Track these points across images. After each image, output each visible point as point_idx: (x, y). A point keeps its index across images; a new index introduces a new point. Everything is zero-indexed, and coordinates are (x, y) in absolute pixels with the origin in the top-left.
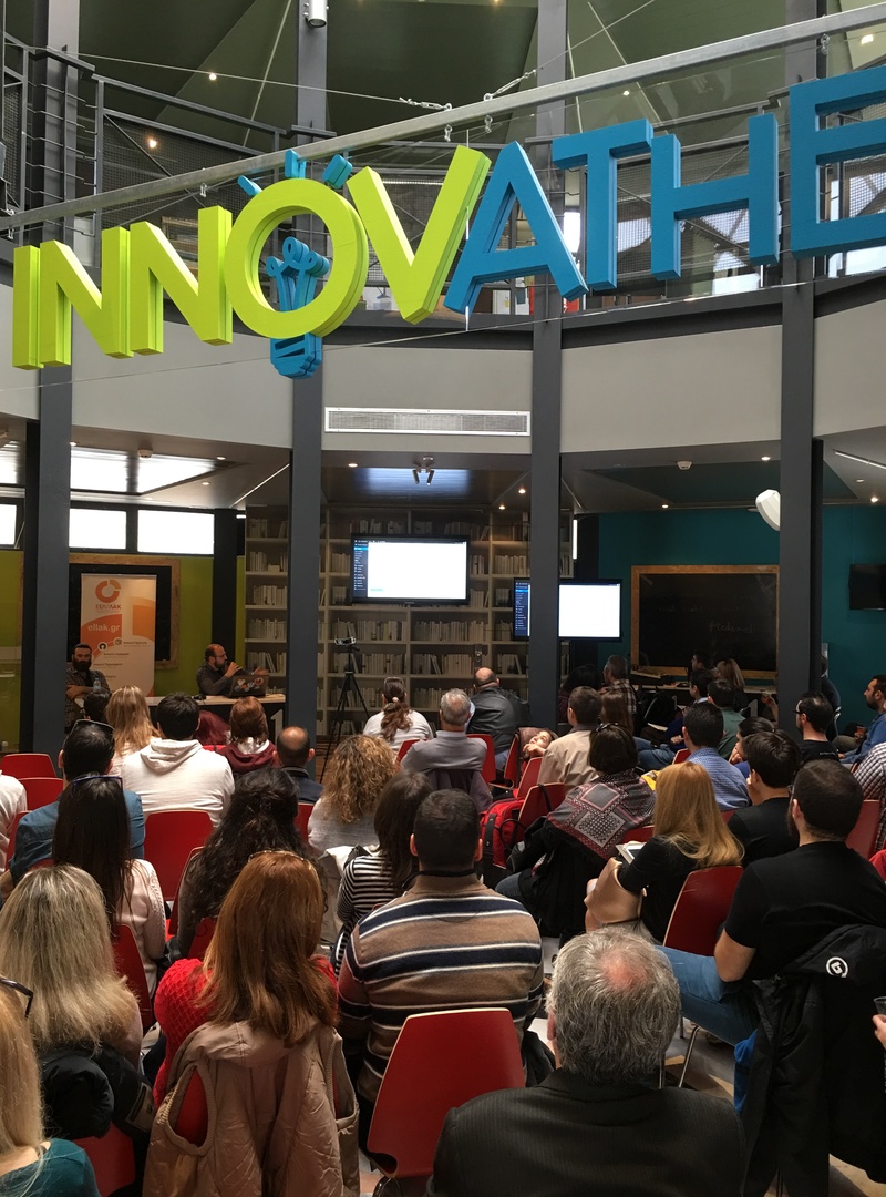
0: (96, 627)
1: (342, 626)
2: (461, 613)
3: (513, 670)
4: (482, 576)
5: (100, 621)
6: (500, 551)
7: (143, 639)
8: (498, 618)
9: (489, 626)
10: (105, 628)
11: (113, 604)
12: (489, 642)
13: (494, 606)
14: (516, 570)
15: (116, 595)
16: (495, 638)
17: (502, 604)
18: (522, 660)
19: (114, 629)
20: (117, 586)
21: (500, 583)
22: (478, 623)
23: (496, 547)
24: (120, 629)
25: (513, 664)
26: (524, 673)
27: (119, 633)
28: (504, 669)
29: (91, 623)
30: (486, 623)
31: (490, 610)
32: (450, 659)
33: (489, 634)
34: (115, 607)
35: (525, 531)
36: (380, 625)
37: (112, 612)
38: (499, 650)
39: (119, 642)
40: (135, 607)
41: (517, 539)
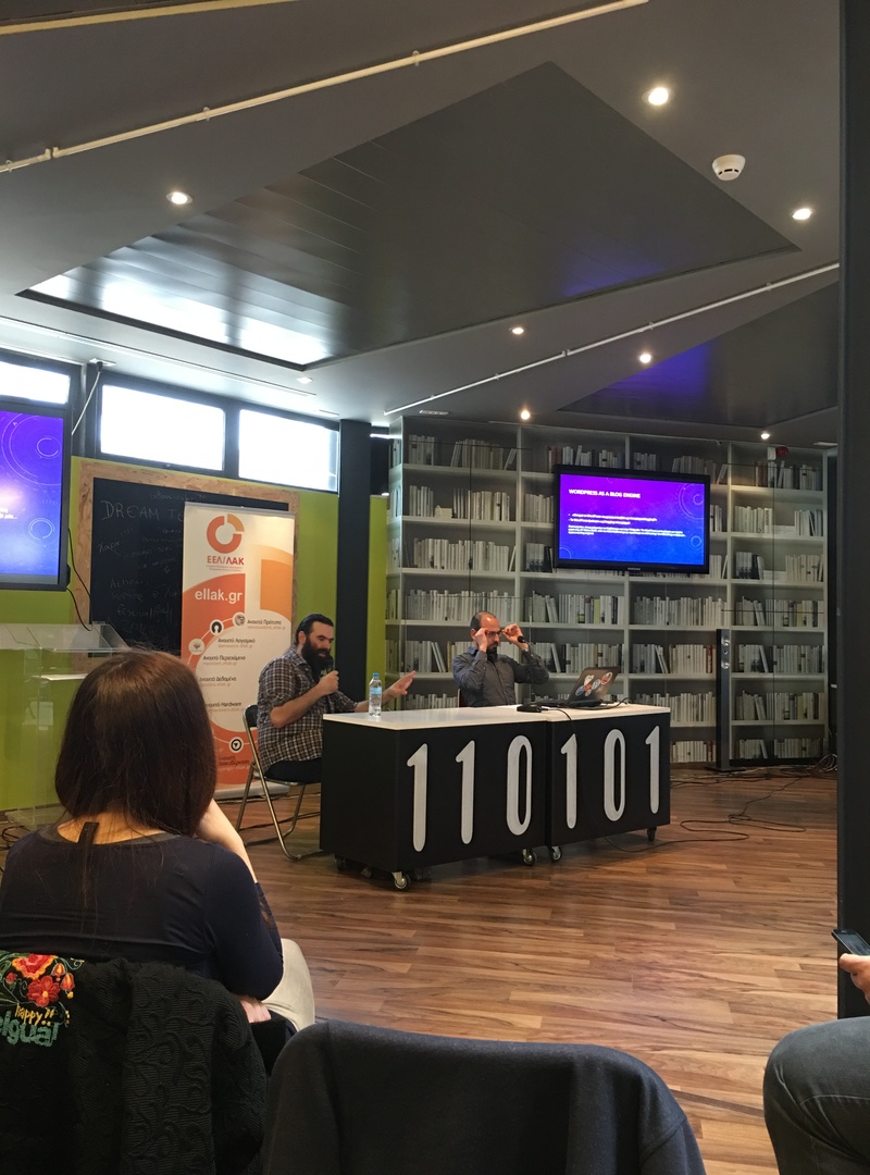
0: (206, 595)
1: (538, 601)
2: (693, 586)
3: (758, 667)
4: (719, 535)
5: (214, 584)
6: (742, 500)
7: (275, 616)
8: (741, 593)
9: (728, 605)
10: (221, 595)
11: (232, 555)
12: (728, 626)
13: (734, 577)
14: (760, 526)
15: (237, 540)
16: (735, 623)
17: (743, 575)
18: (769, 652)
19: (234, 598)
20: (239, 525)
21: (741, 545)
22: (715, 600)
23: (734, 493)
24: (242, 597)
25: (757, 658)
26: (771, 670)
27: (240, 606)
28: (747, 666)
29: (200, 587)
30: (724, 600)
31: (729, 582)
32: (680, 651)
33: (728, 616)
34: (234, 561)
35: (771, 474)
36: (589, 601)
37: (231, 570)
38: (742, 638)
39: (241, 620)
40: (264, 562)
41: (763, 485)
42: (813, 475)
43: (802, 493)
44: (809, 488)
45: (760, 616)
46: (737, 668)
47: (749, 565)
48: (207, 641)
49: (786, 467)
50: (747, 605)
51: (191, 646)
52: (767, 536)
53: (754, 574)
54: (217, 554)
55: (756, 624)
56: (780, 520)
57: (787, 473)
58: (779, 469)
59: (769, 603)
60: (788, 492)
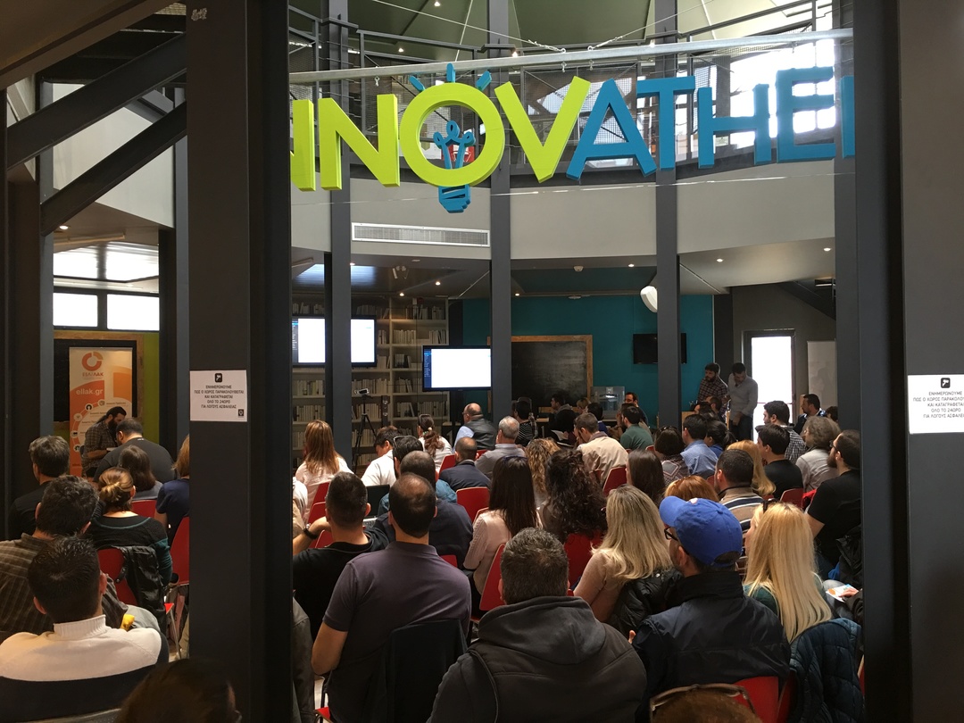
0: (83, 392)
2: (369, 373)
3: (409, 414)
4: (385, 346)
5: (87, 386)
6: (398, 327)
7: (122, 400)
8: (398, 376)
9: (391, 382)
10: (91, 392)
11: (96, 372)
12: (391, 394)
13: (394, 367)
14: (409, 340)
15: (99, 365)
16: (395, 391)
17: (399, 366)
18: (415, 406)
19: (98, 393)
20: (100, 357)
21: (398, 350)
22: (383, 380)
23: (394, 323)
24: (103, 392)
25: (408, 409)
26: (416, 415)
27: (102, 396)
28: (402, 413)
29: (79, 388)
30: (388, 380)
31: (391, 370)
32: (363, 407)
33: (391, 389)
34: (98, 374)
35: (415, 312)
36: (309, 384)
37: (96, 379)
38: (398, 400)
39: (103, 403)
40: (115, 374)
41: (409, 318)
42: (440, 311)
43: (434, 321)
44: (437, 318)
45: (409, 387)
46: (396, 414)
47: (403, 361)
48: (84, 414)
49: (424, 308)
50: (402, 382)
51: (75, 417)
52: (413, 345)
53: (406, 365)
54: (88, 372)
55: (407, 391)
56: (420, 336)
57: (425, 312)
58: (419, 309)
59: (414, 381)
60: (426, 321)
